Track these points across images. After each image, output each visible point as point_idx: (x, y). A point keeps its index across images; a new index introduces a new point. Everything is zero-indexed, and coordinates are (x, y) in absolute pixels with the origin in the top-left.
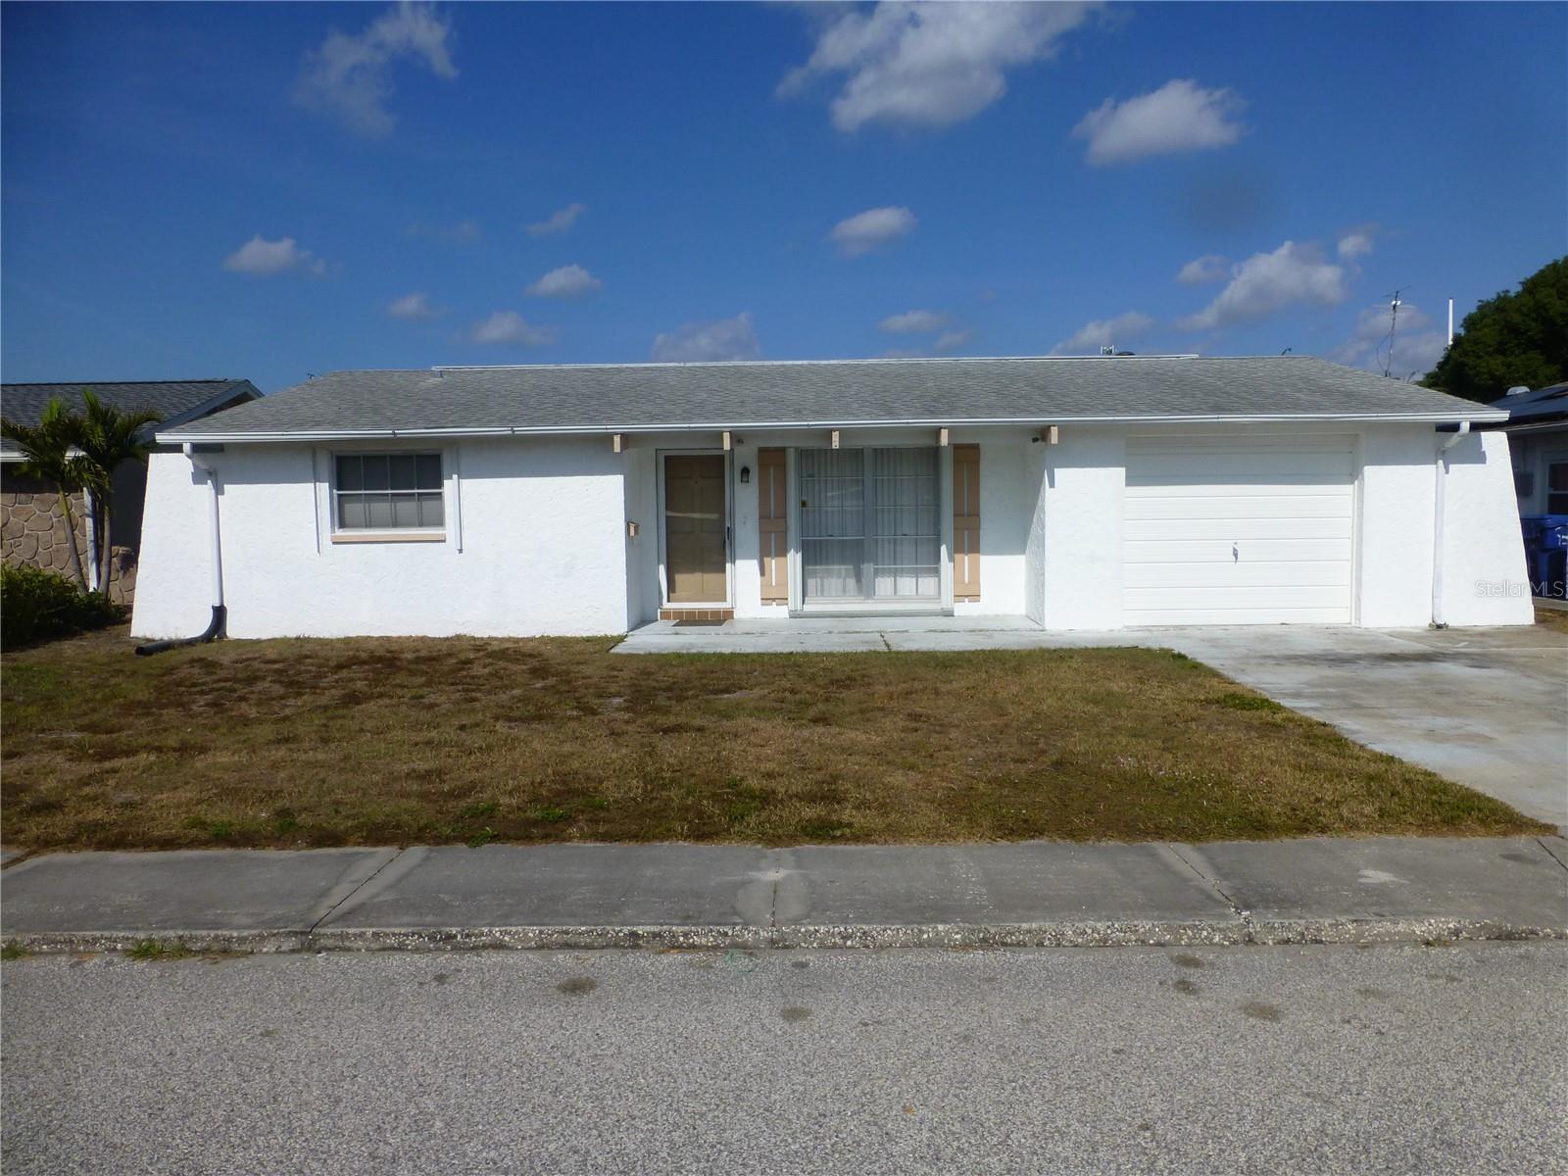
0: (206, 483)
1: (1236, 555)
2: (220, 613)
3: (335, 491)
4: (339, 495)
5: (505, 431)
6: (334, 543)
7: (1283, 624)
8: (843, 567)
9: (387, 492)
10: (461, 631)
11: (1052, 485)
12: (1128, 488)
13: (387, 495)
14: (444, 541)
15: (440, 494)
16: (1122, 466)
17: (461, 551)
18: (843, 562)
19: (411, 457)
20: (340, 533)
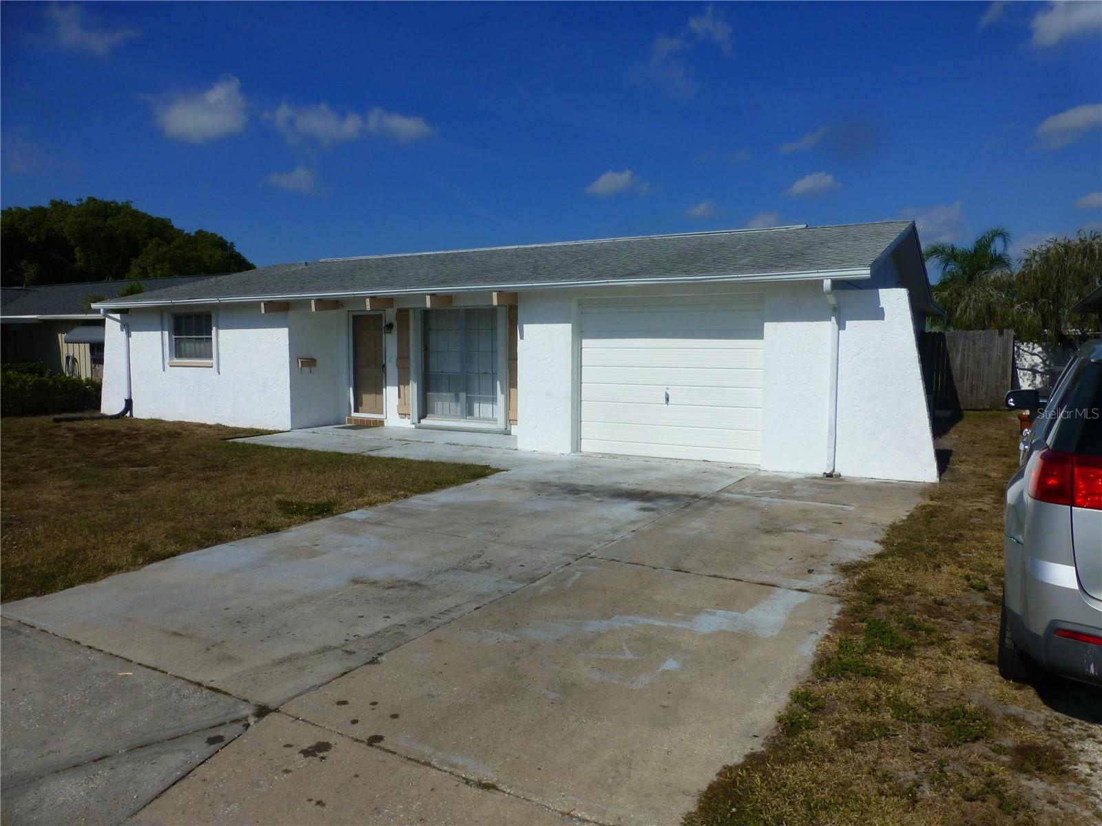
1: (667, 399)
2: (129, 403)
3: (173, 336)
4: (175, 338)
6: (172, 366)
7: (704, 461)
8: (448, 394)
9: (193, 337)
10: (220, 422)
11: (522, 338)
13: (193, 338)
14: (213, 367)
15: (211, 338)
16: (570, 323)
17: (218, 373)
18: (449, 391)
19: (202, 316)
20: (176, 360)
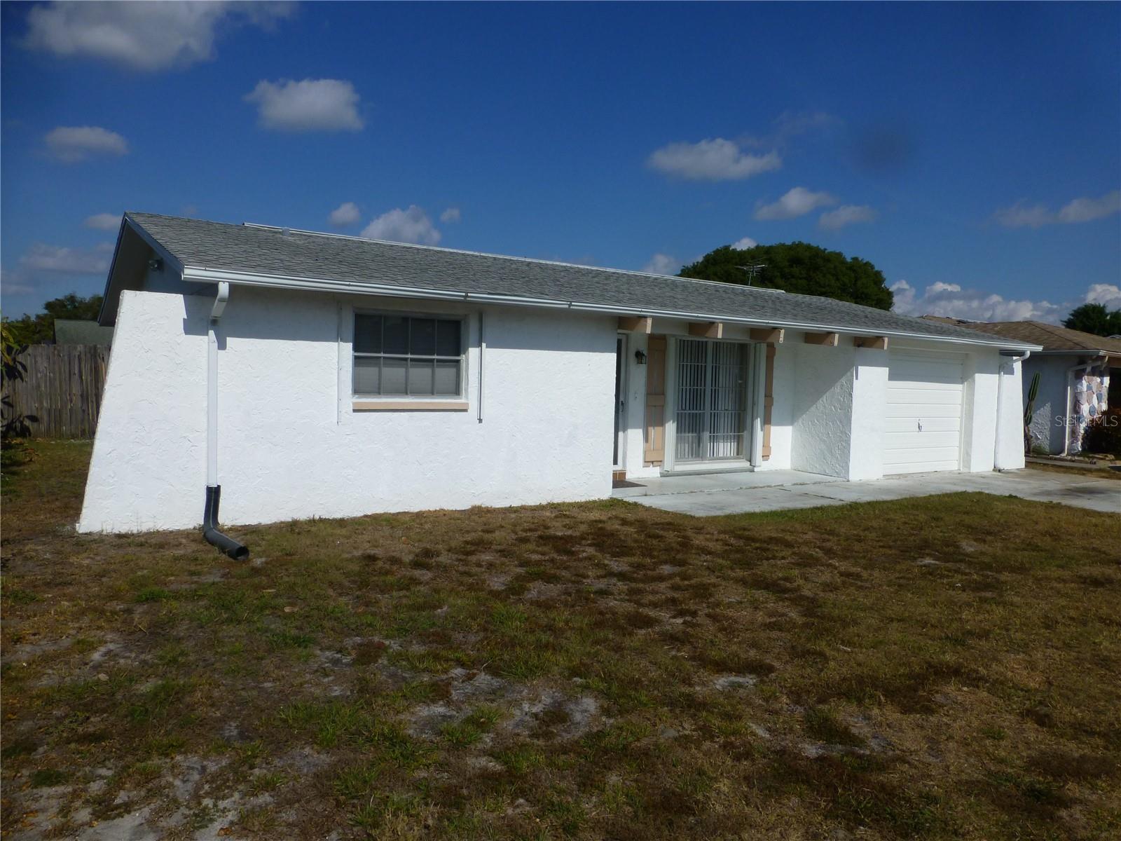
0: (207, 334)
1: (919, 428)
2: (213, 495)
4: (355, 357)
5: (562, 304)
6: (355, 411)
9: (406, 356)
11: (857, 379)
12: (890, 382)
13: (406, 360)
14: (465, 410)
15: (458, 361)
16: (888, 367)
17: (480, 420)
19: (432, 321)
